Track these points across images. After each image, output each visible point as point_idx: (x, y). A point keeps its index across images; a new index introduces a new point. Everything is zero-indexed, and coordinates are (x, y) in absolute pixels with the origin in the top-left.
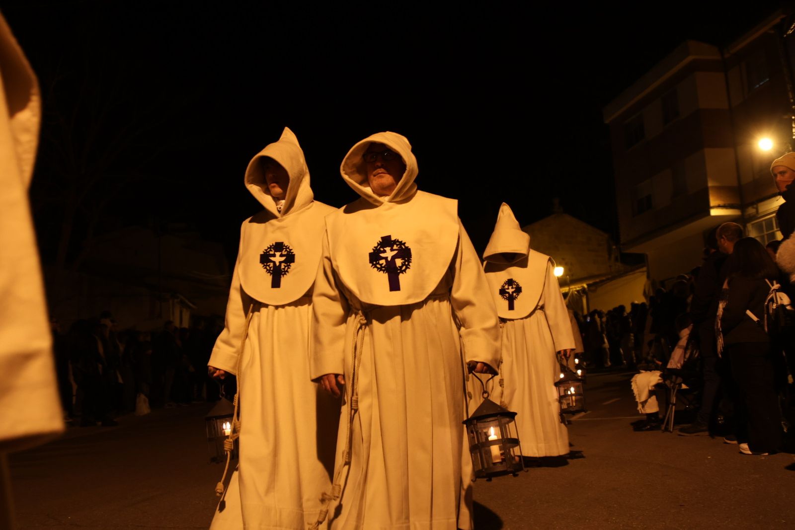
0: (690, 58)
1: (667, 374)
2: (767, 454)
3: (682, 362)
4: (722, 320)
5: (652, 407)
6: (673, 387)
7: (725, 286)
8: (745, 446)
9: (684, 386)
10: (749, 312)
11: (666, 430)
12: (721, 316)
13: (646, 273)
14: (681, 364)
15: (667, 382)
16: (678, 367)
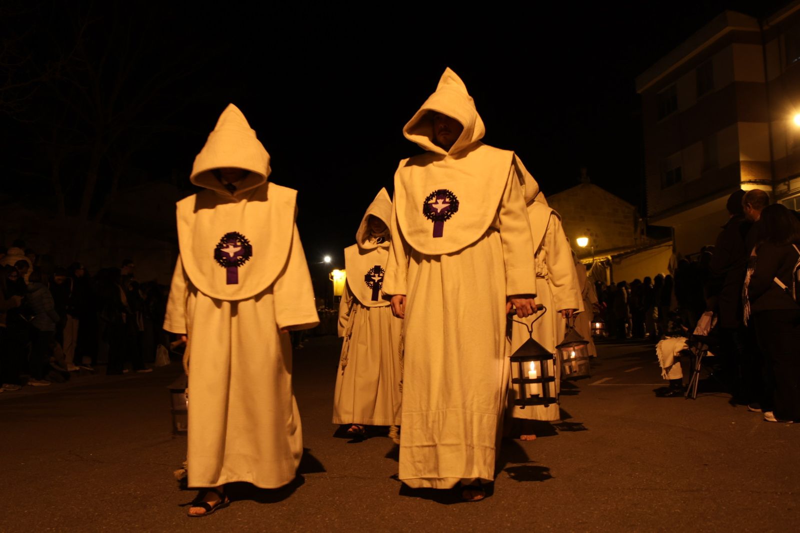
0: (728, 29)
1: (693, 341)
2: (792, 422)
3: (709, 330)
4: (750, 287)
5: (676, 373)
6: (698, 354)
7: (753, 253)
8: (770, 415)
9: (709, 354)
10: (776, 280)
11: (690, 396)
12: (748, 284)
13: (671, 247)
14: (707, 331)
15: (692, 349)
16: (704, 334)
